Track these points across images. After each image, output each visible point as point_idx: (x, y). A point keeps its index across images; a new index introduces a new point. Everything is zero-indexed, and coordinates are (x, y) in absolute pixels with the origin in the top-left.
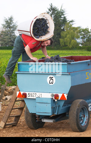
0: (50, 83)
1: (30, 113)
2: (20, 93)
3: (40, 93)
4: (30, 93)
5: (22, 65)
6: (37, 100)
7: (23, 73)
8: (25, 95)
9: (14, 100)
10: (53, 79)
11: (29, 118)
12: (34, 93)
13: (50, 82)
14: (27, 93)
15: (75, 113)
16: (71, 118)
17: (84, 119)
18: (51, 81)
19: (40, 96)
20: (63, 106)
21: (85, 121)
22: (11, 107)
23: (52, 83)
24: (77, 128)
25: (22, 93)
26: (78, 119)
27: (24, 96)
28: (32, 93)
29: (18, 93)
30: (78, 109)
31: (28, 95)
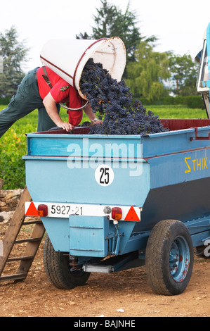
0: (101, 182)
1: (57, 252)
2: (32, 206)
3: (79, 206)
4: (56, 205)
5: (37, 141)
6: (73, 222)
7: (39, 158)
8: (43, 210)
9: (19, 222)
10: (108, 174)
11: (54, 264)
12: (66, 205)
13: (103, 180)
14: (49, 205)
15: (160, 251)
16: (150, 263)
17: (180, 264)
18: (105, 177)
19: (79, 213)
20: (132, 235)
21: (182, 270)
22: (13, 238)
23: (107, 183)
24: (163, 286)
25: (37, 205)
26: (167, 266)
27: (41, 212)
28: (61, 205)
29: (27, 205)
30: (166, 243)
31: (50, 210)
